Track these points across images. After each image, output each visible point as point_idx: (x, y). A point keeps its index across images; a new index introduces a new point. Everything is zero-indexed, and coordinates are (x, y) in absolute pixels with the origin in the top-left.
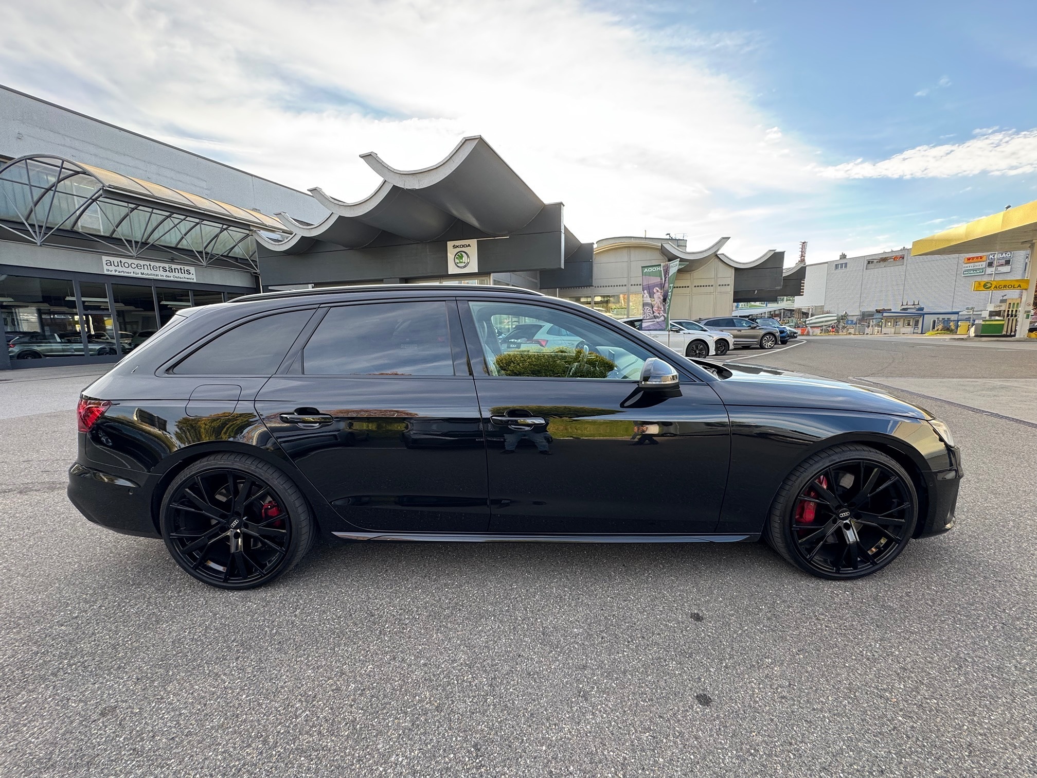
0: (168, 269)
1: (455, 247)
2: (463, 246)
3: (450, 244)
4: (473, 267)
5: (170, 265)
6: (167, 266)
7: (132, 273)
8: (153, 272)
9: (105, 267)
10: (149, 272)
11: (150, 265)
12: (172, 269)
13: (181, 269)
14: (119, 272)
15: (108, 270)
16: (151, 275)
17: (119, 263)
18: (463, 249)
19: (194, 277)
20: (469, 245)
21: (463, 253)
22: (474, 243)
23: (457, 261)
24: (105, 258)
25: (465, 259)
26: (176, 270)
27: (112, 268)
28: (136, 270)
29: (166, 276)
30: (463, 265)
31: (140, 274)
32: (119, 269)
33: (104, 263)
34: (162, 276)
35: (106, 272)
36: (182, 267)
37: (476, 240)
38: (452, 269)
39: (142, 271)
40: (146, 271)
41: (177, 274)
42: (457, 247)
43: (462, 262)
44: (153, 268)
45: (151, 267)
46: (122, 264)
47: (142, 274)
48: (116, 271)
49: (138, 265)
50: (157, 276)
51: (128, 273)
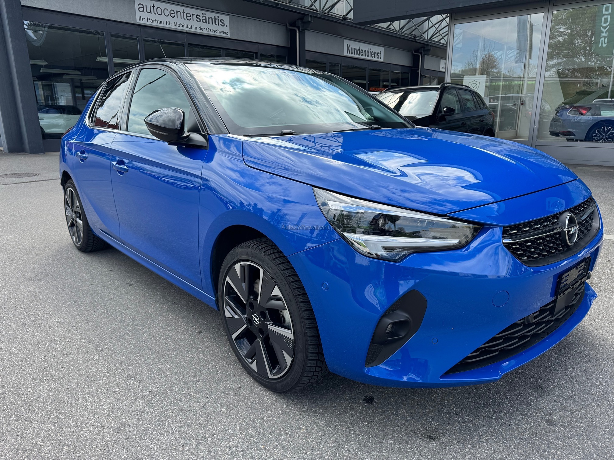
0: (202, 19)
5: (204, 12)
6: (200, 13)
7: (165, 23)
8: (187, 22)
9: (138, 14)
10: (183, 22)
11: (184, 12)
12: (206, 19)
13: (215, 18)
14: (152, 21)
15: (140, 18)
16: (184, 26)
17: (152, 8)
19: (227, 30)
26: (210, 19)
27: (145, 15)
28: (170, 19)
29: (201, 29)
31: (173, 24)
32: (152, 16)
33: (137, 7)
34: (195, 28)
35: (139, 22)
36: (216, 15)
39: (175, 20)
40: (179, 21)
41: (211, 26)
44: (187, 16)
45: (185, 14)
46: (155, 9)
47: (175, 24)
48: (148, 19)
49: (172, 12)
50: (190, 27)
51: (161, 22)
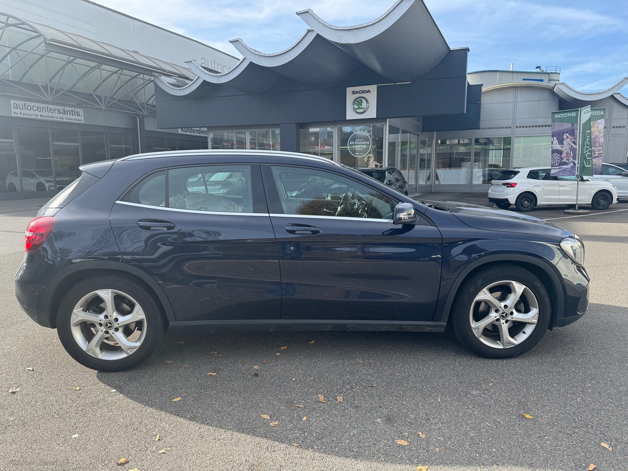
0: (62, 111)
1: (354, 93)
2: (363, 92)
3: (349, 90)
4: (372, 113)
5: (63, 107)
6: (60, 108)
7: (33, 115)
8: (50, 114)
9: (13, 110)
10: (47, 114)
11: (48, 108)
12: (65, 112)
13: (72, 111)
14: (23, 114)
15: (15, 113)
16: (48, 117)
17: (24, 106)
18: (363, 95)
19: (82, 118)
20: (369, 91)
21: (362, 99)
22: (373, 89)
23: (356, 107)
24: (13, 102)
25: (364, 105)
26: (69, 112)
27: (18, 111)
28: (37, 113)
29: (61, 118)
30: (362, 110)
31: (39, 116)
32: (24, 111)
33: (12, 106)
34: (57, 118)
35: (13, 115)
36: (73, 109)
37: (376, 86)
38: (350, 115)
39: (41, 113)
40: (44, 114)
41: (69, 116)
42: (357, 92)
43: (361, 108)
44: (50, 110)
45: (49, 109)
46: (26, 106)
47: (41, 116)
48: (21, 113)
49: (38, 108)
50: (53, 117)
51: (30, 115)
